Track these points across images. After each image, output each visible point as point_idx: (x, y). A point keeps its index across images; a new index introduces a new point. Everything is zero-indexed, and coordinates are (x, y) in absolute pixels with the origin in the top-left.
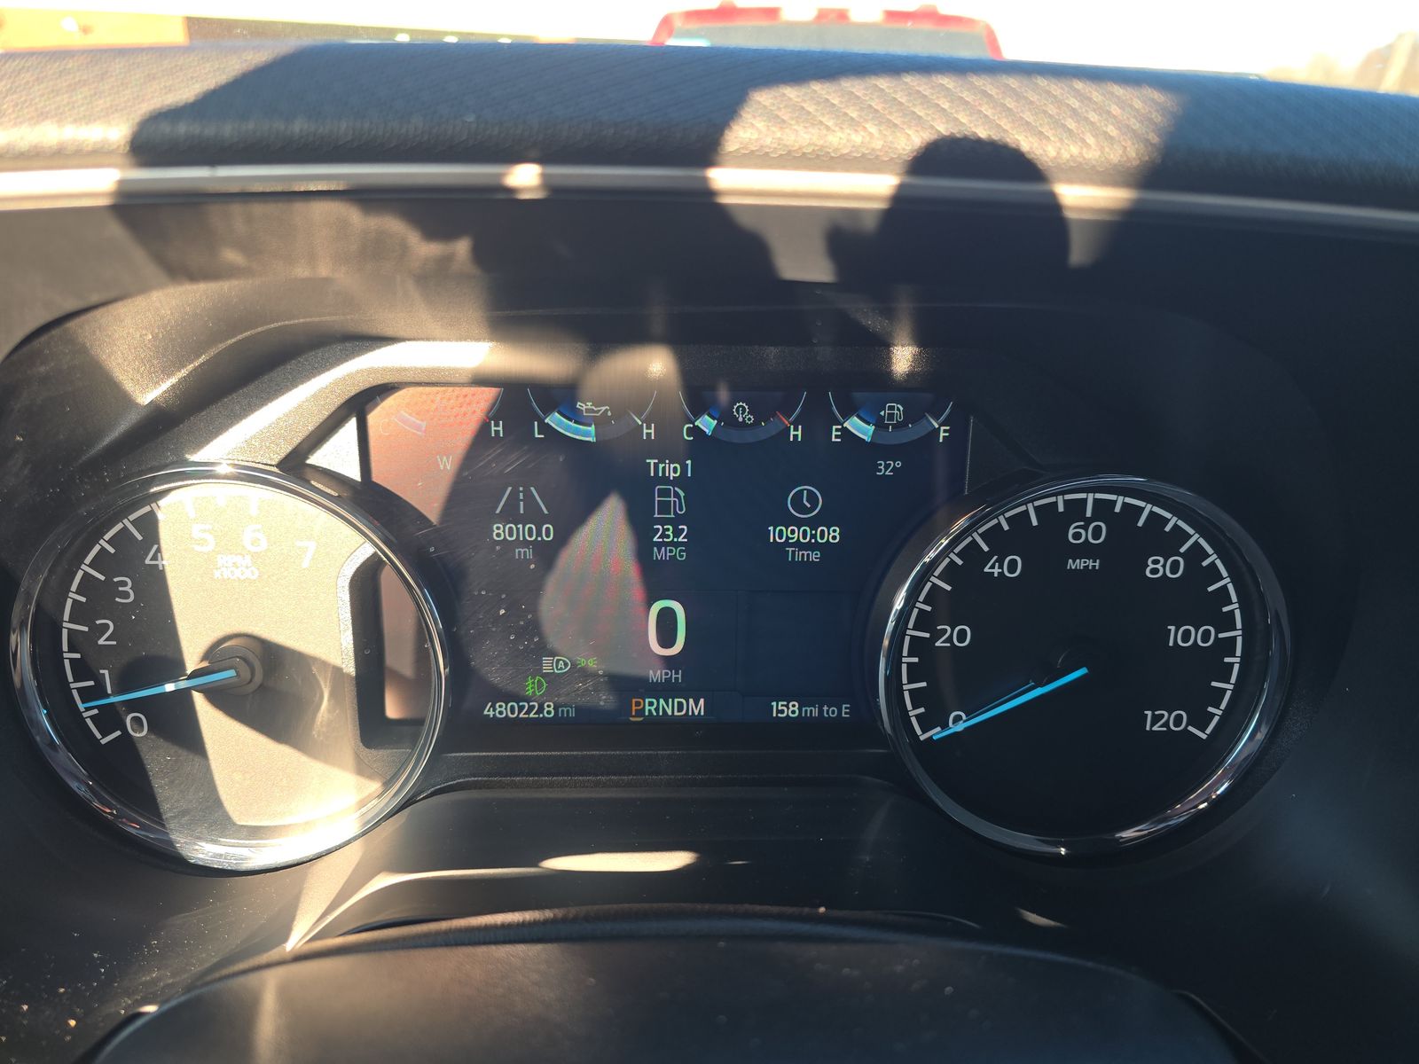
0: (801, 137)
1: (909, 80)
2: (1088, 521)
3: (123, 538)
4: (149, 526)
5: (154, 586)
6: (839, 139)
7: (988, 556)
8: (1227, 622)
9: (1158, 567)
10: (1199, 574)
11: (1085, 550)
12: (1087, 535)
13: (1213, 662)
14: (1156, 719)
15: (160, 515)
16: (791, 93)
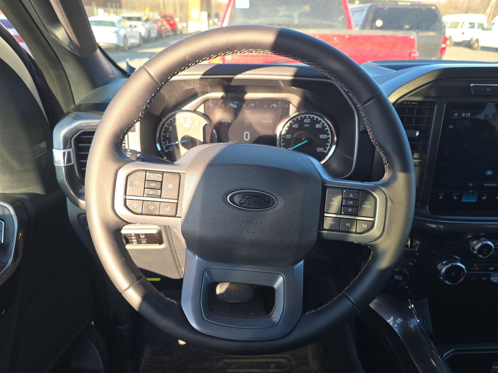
0: (262, 73)
1: (278, 67)
2: (307, 119)
3: (171, 121)
4: (174, 119)
5: (175, 128)
6: (266, 73)
7: (293, 124)
8: (328, 134)
9: (318, 126)
10: (324, 127)
11: (307, 123)
12: (307, 121)
13: (326, 140)
14: (319, 149)
15: (176, 118)
16: (264, 68)
